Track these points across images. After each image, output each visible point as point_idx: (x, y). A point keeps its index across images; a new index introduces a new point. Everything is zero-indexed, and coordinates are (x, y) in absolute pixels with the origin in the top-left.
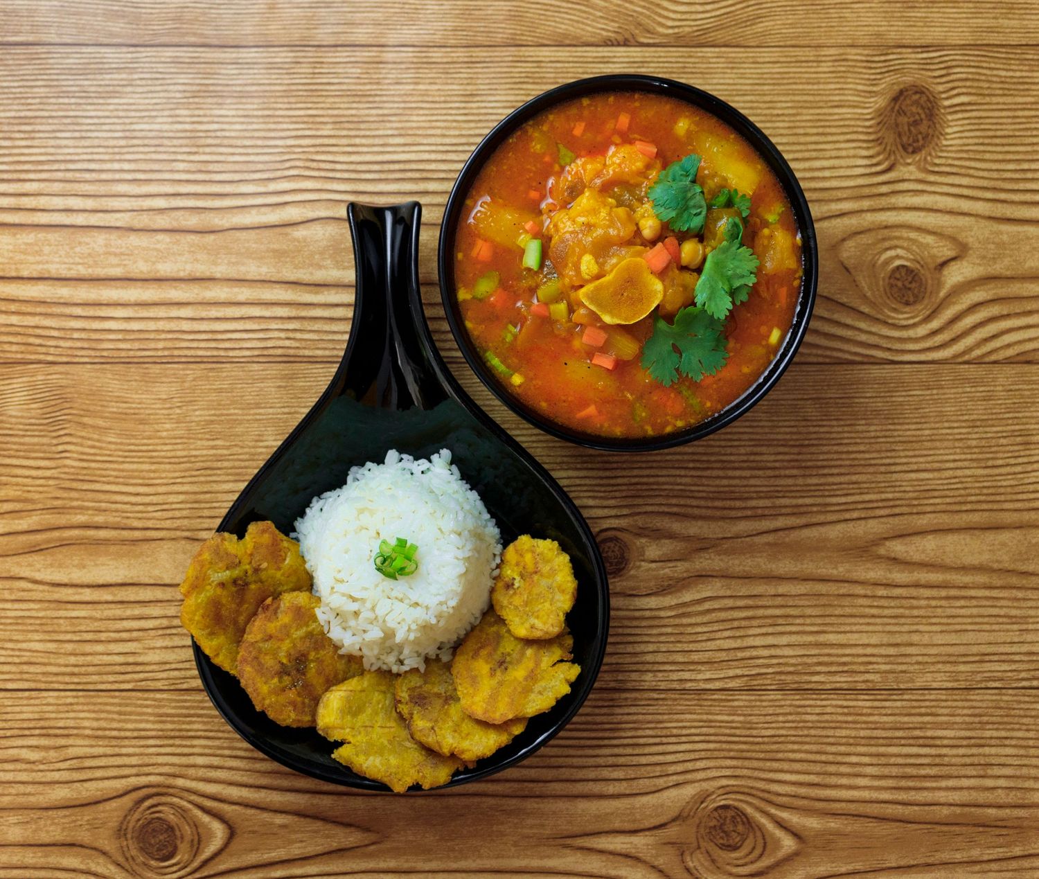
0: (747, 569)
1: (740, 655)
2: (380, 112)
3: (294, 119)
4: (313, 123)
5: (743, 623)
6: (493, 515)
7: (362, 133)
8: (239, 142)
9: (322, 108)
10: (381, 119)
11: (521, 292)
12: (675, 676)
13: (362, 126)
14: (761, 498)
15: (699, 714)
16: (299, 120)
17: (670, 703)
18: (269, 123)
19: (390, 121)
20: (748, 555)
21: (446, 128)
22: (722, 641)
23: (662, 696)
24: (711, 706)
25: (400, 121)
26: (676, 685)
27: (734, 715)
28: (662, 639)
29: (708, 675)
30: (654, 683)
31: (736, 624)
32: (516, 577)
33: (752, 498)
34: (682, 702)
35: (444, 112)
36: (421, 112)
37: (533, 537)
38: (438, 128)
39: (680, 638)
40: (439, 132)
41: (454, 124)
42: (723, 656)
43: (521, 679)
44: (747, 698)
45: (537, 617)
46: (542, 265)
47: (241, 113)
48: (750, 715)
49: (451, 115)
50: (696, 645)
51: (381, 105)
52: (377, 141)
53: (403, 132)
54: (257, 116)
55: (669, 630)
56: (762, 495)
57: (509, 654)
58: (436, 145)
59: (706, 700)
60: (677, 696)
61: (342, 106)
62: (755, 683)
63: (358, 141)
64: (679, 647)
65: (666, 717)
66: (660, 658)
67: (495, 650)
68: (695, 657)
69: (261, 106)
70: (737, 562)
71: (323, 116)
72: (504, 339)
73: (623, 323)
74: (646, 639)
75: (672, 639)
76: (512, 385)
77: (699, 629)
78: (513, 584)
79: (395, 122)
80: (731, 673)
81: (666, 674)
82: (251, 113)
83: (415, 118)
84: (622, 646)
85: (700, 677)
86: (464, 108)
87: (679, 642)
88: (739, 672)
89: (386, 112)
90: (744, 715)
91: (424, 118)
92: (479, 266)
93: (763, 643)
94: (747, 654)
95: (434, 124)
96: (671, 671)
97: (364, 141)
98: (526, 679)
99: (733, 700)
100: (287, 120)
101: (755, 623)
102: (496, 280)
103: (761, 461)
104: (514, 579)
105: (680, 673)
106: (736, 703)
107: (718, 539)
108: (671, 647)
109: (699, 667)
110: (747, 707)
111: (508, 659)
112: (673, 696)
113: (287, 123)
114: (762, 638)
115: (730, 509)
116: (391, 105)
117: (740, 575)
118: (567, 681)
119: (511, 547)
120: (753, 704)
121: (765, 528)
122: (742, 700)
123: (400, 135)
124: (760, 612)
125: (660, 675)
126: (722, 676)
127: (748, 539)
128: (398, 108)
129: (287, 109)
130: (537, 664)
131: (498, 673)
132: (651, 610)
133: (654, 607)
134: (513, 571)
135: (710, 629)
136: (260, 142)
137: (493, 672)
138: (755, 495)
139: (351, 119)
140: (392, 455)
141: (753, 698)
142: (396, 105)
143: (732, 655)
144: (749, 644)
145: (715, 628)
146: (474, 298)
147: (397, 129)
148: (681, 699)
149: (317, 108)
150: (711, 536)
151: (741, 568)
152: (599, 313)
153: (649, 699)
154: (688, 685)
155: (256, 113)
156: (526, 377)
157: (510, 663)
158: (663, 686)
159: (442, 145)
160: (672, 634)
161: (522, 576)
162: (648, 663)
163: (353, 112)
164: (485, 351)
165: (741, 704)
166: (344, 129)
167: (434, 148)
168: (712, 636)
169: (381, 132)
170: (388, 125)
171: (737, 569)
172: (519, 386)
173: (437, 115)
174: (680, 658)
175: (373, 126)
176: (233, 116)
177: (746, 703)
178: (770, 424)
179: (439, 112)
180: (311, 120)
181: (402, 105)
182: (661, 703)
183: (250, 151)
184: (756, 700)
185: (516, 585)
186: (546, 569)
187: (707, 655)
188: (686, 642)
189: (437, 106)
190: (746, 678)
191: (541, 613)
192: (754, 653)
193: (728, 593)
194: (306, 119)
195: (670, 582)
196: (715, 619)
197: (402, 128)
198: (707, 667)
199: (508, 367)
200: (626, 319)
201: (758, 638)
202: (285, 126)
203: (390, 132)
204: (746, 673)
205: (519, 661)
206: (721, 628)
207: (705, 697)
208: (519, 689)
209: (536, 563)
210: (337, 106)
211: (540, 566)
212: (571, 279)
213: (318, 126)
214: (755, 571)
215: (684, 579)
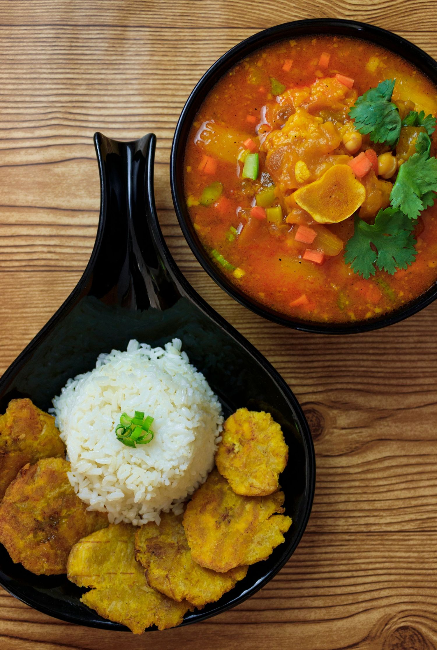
0: (417, 433)
1: (414, 503)
2: (124, 77)
3: (55, 81)
4: (70, 84)
5: (416, 477)
6: (216, 392)
7: (109, 93)
8: (11, 99)
9: (78, 73)
10: (124, 82)
11: (241, 199)
12: (362, 521)
13: (110, 87)
14: (427, 377)
15: (382, 551)
16: (59, 81)
17: (359, 543)
18: (35, 84)
19: (131, 84)
20: (417, 423)
21: (176, 90)
22: (399, 492)
23: (353, 537)
24: (391, 545)
25: (139, 84)
26: (363, 529)
27: (410, 552)
28: (352, 491)
29: (389, 520)
30: (346, 527)
31: (409, 478)
32: (236, 443)
33: (419, 377)
34: (368, 542)
35: (174, 77)
36: (156, 77)
37: (250, 410)
38: (170, 89)
39: (365, 490)
40: (170, 92)
41: (182, 87)
42: (400, 504)
43: (242, 531)
44: (420, 537)
45: (255, 477)
46: (259, 177)
47: (13, 76)
48: (423, 552)
49: (179, 79)
50: (378, 495)
51: (124, 72)
52: (121, 99)
53: (142, 92)
54: (25, 79)
55: (357, 484)
56: (427, 374)
57: (231, 509)
58: (168, 102)
59: (387, 540)
60: (364, 537)
61: (93, 71)
62: (426, 525)
63: (106, 99)
64: (365, 497)
65: (356, 555)
66: (350, 506)
67: (219, 505)
68: (378, 505)
69: (29, 71)
70: (409, 428)
71: (78, 79)
72: (227, 239)
73: (332, 222)
74: (339, 491)
75: (360, 491)
76: (234, 278)
77: (381, 483)
78: (233, 449)
79: (136, 84)
80: (407, 518)
81: (355, 520)
82: (21, 76)
83: (151, 82)
84: (320, 497)
85: (382, 521)
86: (190, 75)
87: (365, 493)
88: (413, 517)
89: (128, 76)
90: (418, 552)
91: (158, 82)
92: (205, 178)
93: (431, 493)
94: (419, 502)
95: (166, 86)
96: (359, 517)
97: (111, 99)
98: (246, 530)
99: (409, 540)
100: (50, 81)
101: (424, 477)
102: (220, 189)
103: (426, 348)
104: (234, 445)
105: (367, 519)
106: (411, 542)
107: (394, 410)
108: (359, 497)
109: (381, 513)
110: (420, 545)
111: (231, 513)
112: (361, 537)
113: (50, 84)
114: (430, 489)
115: (403, 386)
116: (132, 72)
117: (412, 438)
118: (281, 531)
119: (231, 419)
120: (425, 542)
121: (430, 401)
122: (416, 539)
123: (140, 95)
124: (428, 468)
125: (350, 520)
126: (400, 520)
127: (417, 410)
128: (138, 74)
129: (49, 73)
130: (256, 517)
131: (223, 526)
132: (342, 467)
133: (344, 465)
134: (233, 438)
135: (390, 482)
136: (27, 99)
137: (218, 525)
138: (421, 375)
139: (100, 82)
140: (133, 344)
141: (424, 537)
142: (136, 72)
143: (407, 503)
144: (420, 494)
145: (394, 481)
146: (201, 204)
147: (137, 89)
148: (367, 540)
149: (73, 73)
150: (388, 407)
151: (412, 433)
152: (311, 213)
153: (342, 541)
154: (373, 528)
155: (25, 76)
156: (246, 270)
157: (232, 516)
158: (353, 529)
159: (172, 102)
160: (359, 487)
161: (241, 442)
162: (341, 511)
163: (103, 76)
164: (212, 249)
165: (415, 542)
166: (95, 89)
167: (166, 105)
168: (391, 488)
169: (124, 92)
170: (130, 87)
171: (409, 434)
172: (241, 279)
173: (168, 79)
174: (366, 506)
175: (118, 87)
176: (7, 78)
177: (420, 542)
178: (431, 319)
179: (170, 77)
180: (69, 82)
181: (141, 72)
182: (351, 543)
183: (20, 105)
184: (427, 540)
185: (236, 449)
186: (261, 436)
187: (388, 503)
188: (370, 493)
189: (168, 72)
190: (419, 522)
191: (259, 474)
192: (425, 501)
193: (403, 453)
194: (65, 81)
195: (357, 445)
196: (393, 474)
197: (141, 89)
198: (388, 513)
199: (231, 262)
200: (333, 218)
201: (427, 489)
202: (48, 86)
203: (131, 92)
204: (419, 517)
205: (240, 515)
206: (398, 481)
207: (387, 537)
208: (241, 540)
209: (252, 431)
210: (90, 71)
211: (256, 433)
212: (286, 184)
213: (74, 87)
214: (423, 435)
215: (368, 442)
